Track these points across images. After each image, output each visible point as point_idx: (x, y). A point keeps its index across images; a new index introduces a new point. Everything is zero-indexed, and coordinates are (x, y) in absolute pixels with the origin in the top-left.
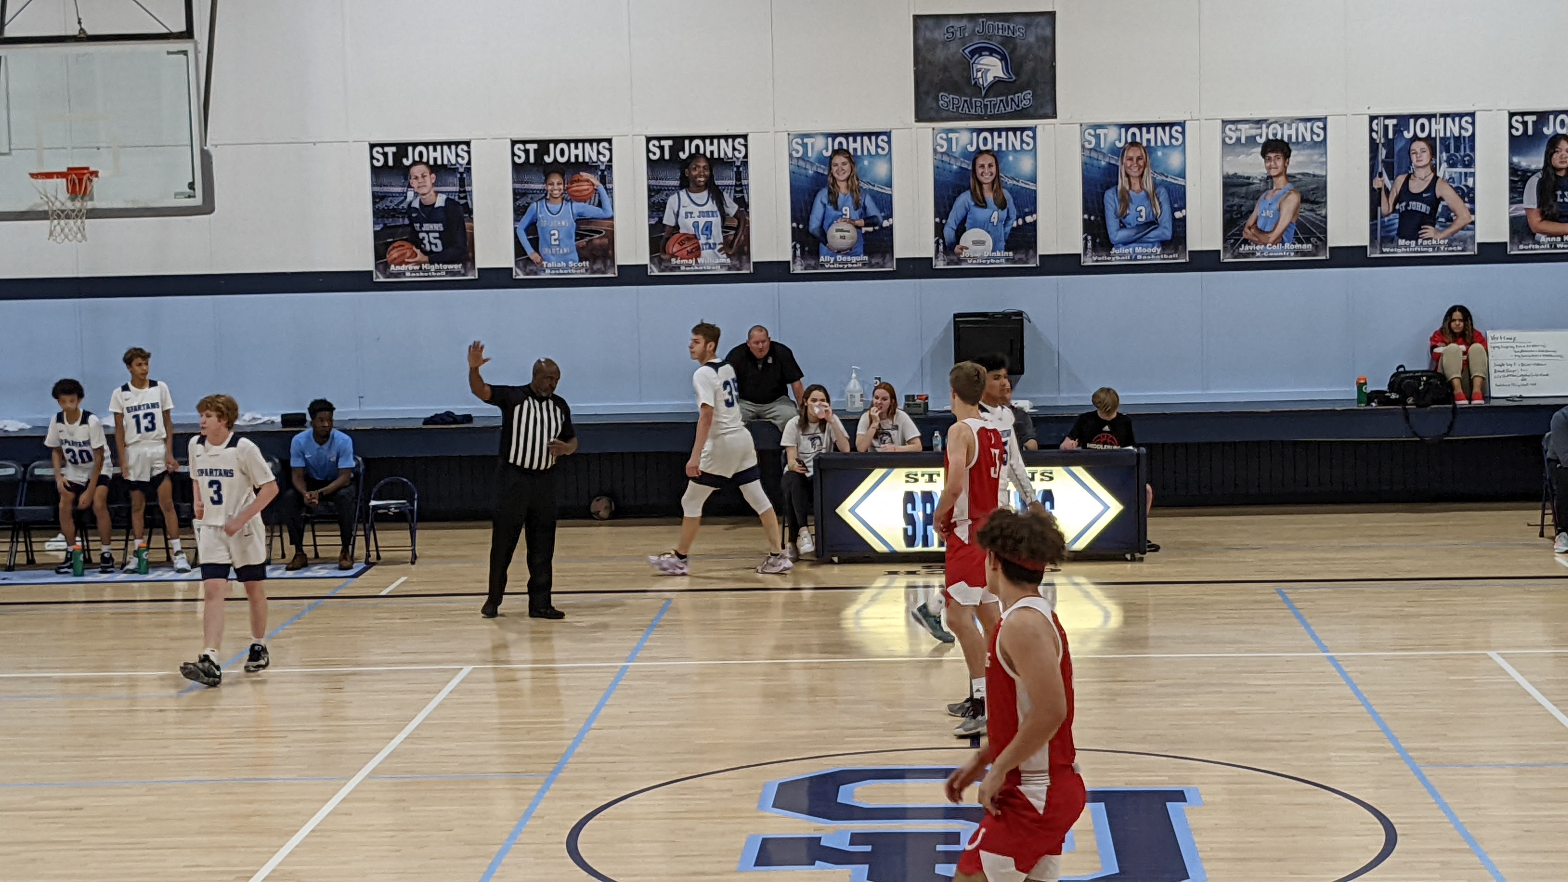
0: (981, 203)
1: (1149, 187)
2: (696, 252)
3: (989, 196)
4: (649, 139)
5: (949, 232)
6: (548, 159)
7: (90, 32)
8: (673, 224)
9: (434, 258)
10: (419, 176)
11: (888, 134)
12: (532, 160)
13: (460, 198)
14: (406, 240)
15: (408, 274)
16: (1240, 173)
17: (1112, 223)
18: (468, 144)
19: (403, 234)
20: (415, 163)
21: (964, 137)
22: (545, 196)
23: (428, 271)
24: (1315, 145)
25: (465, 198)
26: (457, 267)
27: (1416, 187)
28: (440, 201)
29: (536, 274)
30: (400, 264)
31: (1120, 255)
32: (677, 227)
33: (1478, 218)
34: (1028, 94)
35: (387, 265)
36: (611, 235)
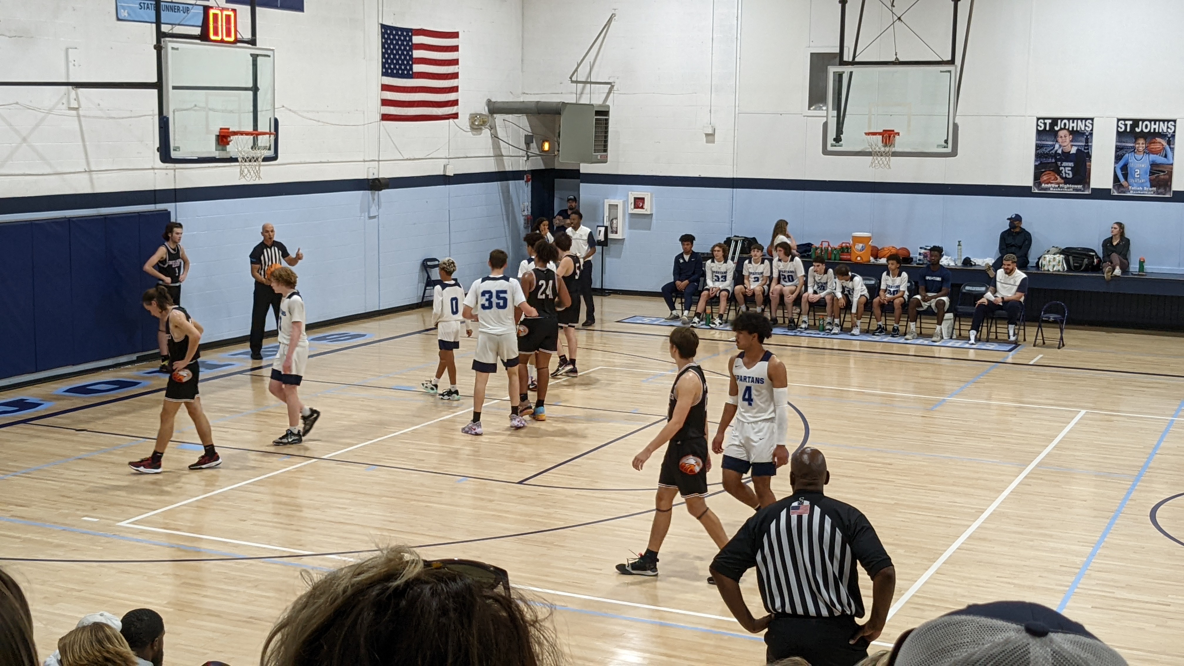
6: (1138, 130)
7: (901, 60)
9: (1067, 181)
10: (1063, 136)
12: (1128, 130)
13: (1085, 149)
14: (1052, 171)
15: (1051, 189)
18: (1092, 119)
19: (1050, 167)
20: (1061, 129)
22: (1134, 150)
23: (1063, 188)
25: (1088, 149)
26: (1080, 187)
28: (1074, 150)
29: (1124, 193)
30: (1048, 183)
35: (1040, 184)
36: (1170, 174)
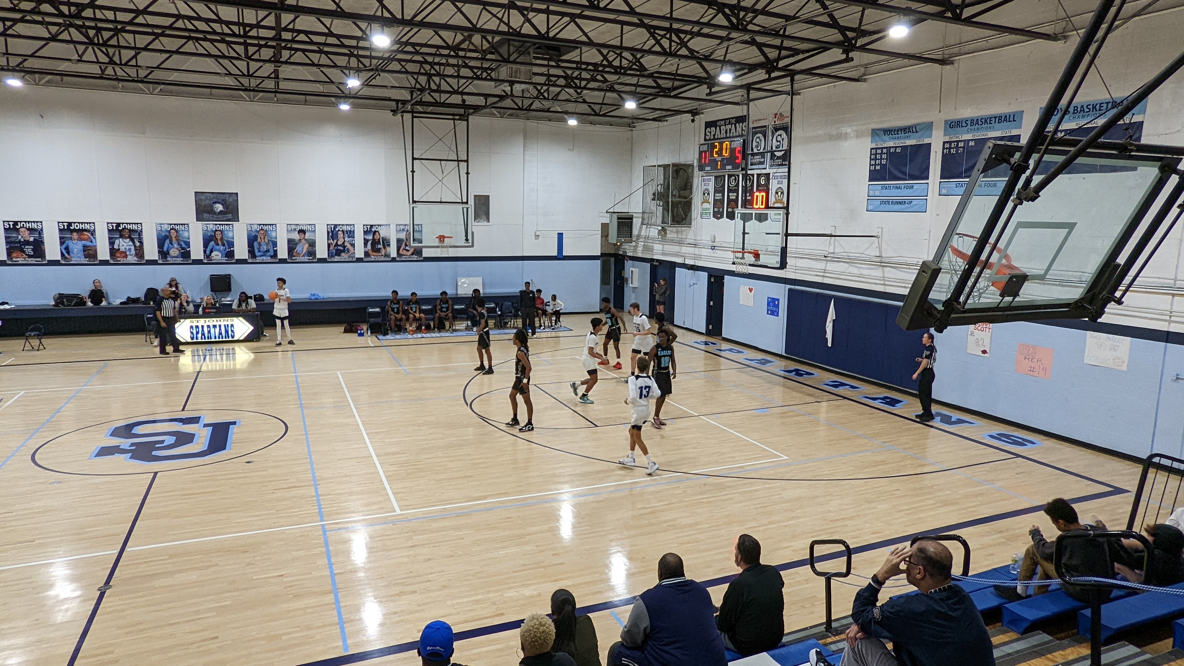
0: (218, 244)
1: (267, 241)
2: (126, 256)
3: (220, 243)
4: (108, 223)
5: (208, 252)
8: (117, 248)
9: (30, 256)
10: (23, 231)
11: (188, 224)
13: (39, 239)
16: (292, 238)
17: (256, 251)
18: (41, 222)
20: (21, 227)
21: (212, 226)
22: (71, 239)
24: (312, 231)
26: (40, 259)
27: (339, 243)
28: (32, 239)
30: (18, 258)
31: (259, 259)
32: (119, 249)
33: (356, 251)
34: (230, 215)
36: (96, 251)
